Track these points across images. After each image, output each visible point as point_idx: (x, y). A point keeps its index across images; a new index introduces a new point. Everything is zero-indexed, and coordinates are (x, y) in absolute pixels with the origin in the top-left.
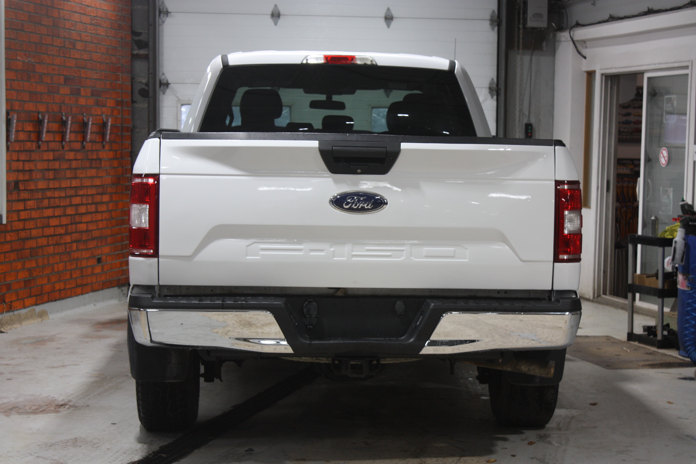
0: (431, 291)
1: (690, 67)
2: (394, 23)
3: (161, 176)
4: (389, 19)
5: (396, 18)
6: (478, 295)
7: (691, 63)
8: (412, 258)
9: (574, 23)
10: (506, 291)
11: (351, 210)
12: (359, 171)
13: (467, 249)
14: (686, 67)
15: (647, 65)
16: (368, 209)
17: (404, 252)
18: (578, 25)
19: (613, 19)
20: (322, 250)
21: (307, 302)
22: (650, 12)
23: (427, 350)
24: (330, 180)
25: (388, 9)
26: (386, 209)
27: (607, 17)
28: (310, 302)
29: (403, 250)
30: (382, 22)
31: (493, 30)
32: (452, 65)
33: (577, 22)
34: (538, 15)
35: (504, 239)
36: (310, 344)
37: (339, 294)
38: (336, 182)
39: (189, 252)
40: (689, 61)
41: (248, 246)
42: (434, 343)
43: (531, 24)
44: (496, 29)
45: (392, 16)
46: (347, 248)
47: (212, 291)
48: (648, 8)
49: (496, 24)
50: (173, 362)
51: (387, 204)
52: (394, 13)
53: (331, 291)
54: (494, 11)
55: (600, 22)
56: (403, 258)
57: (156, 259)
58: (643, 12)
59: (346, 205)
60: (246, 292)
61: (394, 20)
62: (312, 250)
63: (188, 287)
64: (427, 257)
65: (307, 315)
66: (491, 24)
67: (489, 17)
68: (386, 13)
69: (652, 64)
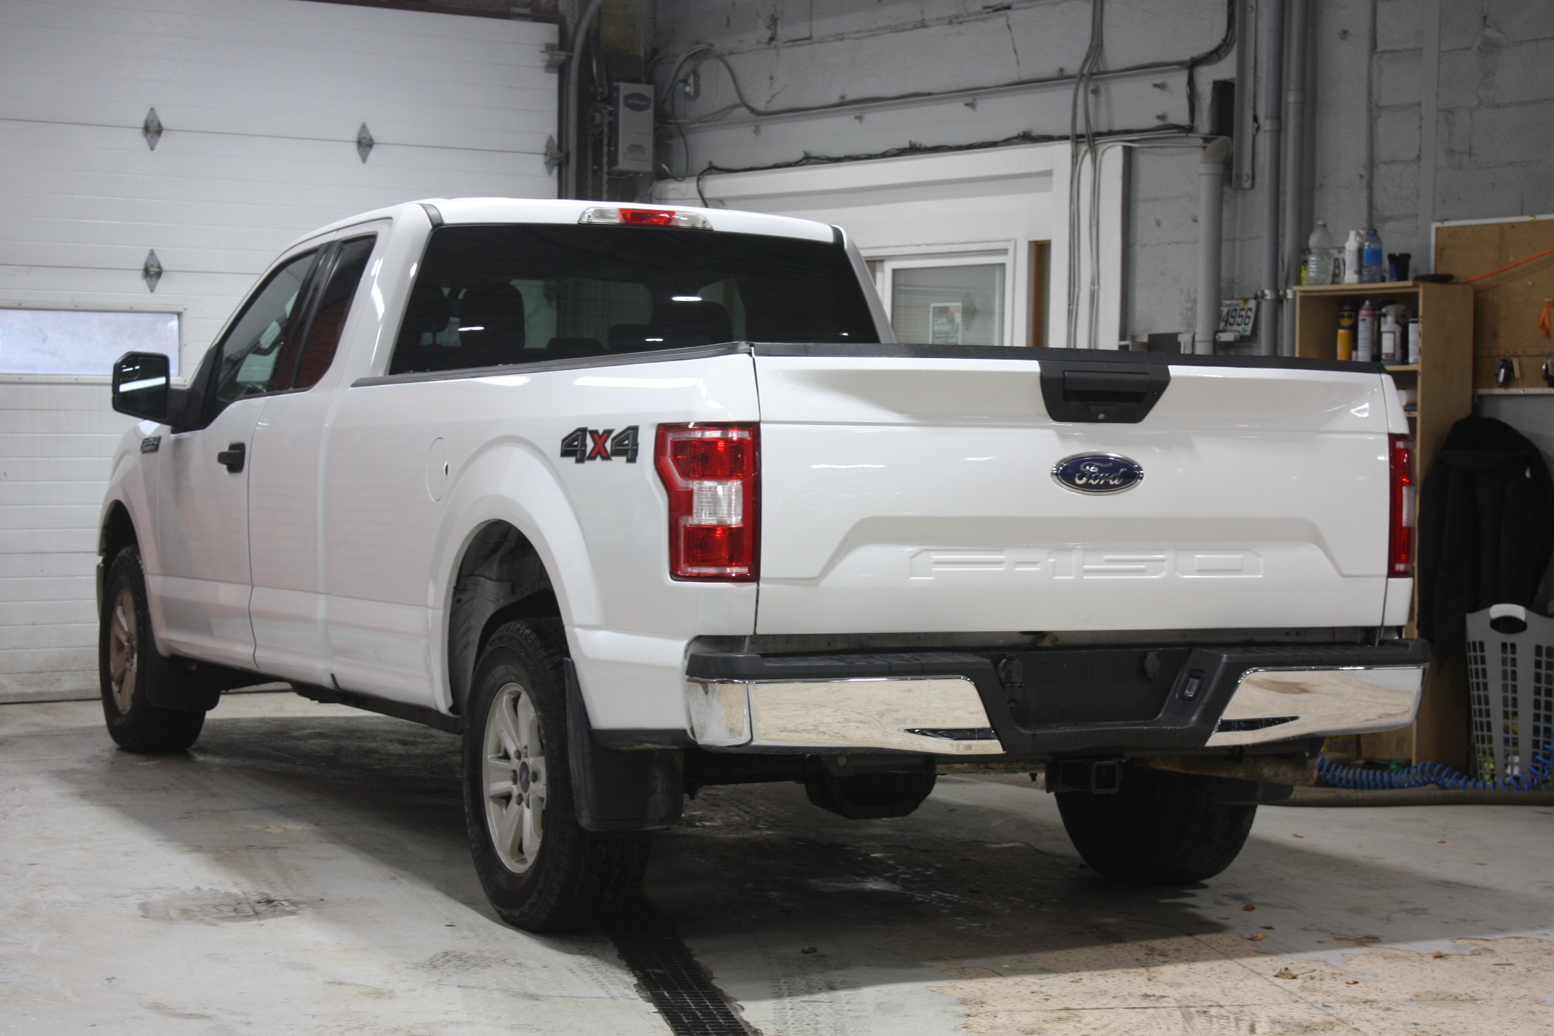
0: (1185, 635)
1: (1011, 252)
2: (374, 154)
3: (762, 426)
4: (365, 144)
5: (377, 143)
6: (1258, 639)
7: (1013, 243)
8: (1177, 574)
9: (705, 165)
10: (1299, 631)
11: (1087, 487)
12: (1101, 416)
13: (1260, 556)
14: (1004, 252)
15: (895, 247)
16: (1115, 486)
17: (1166, 563)
18: (713, 169)
19: (808, 160)
20: (1035, 563)
21: (1005, 660)
22: (914, 150)
23: (1218, 739)
24: (1052, 432)
25: (364, 127)
26: (1140, 487)
27: (799, 156)
28: (1011, 659)
29: (1162, 561)
30: (352, 151)
31: (550, 173)
32: (838, 234)
33: (710, 163)
34: (636, 149)
35: (1317, 539)
36: (1034, 735)
37: (1047, 643)
38: (1063, 436)
39: (813, 572)
40: (1009, 240)
41: (913, 557)
42: (1228, 726)
43: (624, 164)
44: (555, 171)
45: (371, 139)
46: (1075, 559)
47: (829, 644)
48: (910, 142)
49: (556, 162)
50: (659, 790)
51: (1142, 478)
52: (375, 132)
53: (1027, 639)
54: (551, 138)
55: (776, 166)
56: (1163, 574)
57: (753, 586)
58: (898, 149)
59: (1080, 478)
60: (886, 645)
61: (375, 148)
62: (1019, 563)
63: (789, 638)
64: (1200, 571)
65: (1006, 683)
66: (546, 163)
67: (542, 149)
68: (359, 134)
69: (911, 245)
